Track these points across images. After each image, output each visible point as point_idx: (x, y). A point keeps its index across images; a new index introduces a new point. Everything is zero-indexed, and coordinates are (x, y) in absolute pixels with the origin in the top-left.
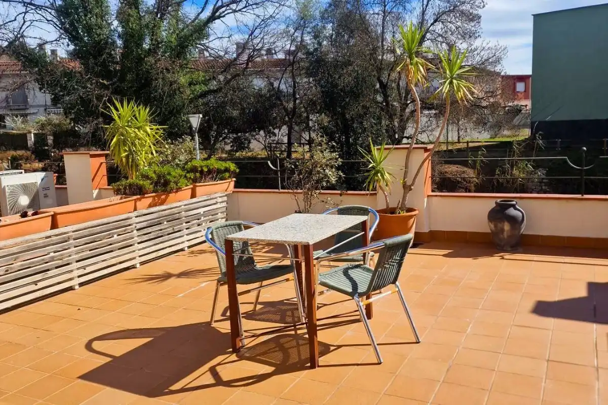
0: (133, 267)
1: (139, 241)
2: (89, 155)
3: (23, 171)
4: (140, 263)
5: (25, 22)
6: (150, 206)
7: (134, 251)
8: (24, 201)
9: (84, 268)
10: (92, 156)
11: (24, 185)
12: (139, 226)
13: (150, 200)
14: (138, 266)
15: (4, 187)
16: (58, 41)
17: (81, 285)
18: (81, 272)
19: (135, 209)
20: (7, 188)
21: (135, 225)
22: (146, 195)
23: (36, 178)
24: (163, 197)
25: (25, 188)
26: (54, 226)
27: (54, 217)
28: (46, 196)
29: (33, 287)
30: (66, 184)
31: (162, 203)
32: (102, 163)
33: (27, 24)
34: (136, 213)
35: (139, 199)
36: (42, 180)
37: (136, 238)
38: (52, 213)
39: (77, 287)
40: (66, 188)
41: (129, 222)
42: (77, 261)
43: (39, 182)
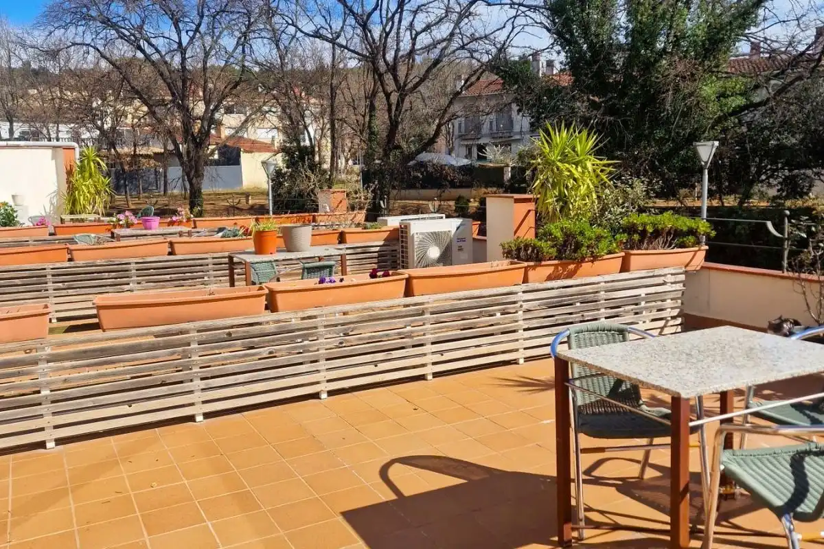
0: (515, 362)
1: (526, 327)
2: (513, 200)
3: (444, 215)
4: (525, 358)
6: (549, 278)
7: (517, 340)
8: (434, 252)
9: (441, 352)
10: (517, 201)
11: (435, 233)
12: (526, 306)
13: (550, 270)
14: (521, 361)
15: (413, 235)
16: (552, 48)
17: (436, 375)
18: (438, 358)
19: (525, 281)
20: (416, 236)
21: (522, 303)
22: (543, 263)
23: (450, 225)
24: (572, 267)
25: (436, 237)
26: (408, 292)
27: (409, 281)
28: (460, 249)
29: (371, 369)
30: (486, 236)
31: (570, 275)
32: (529, 211)
33: (516, 31)
34: (524, 287)
35: (534, 268)
36: (458, 228)
37: (521, 323)
38: (406, 276)
39: (430, 377)
41: (512, 298)
42: (433, 343)
43: (453, 230)
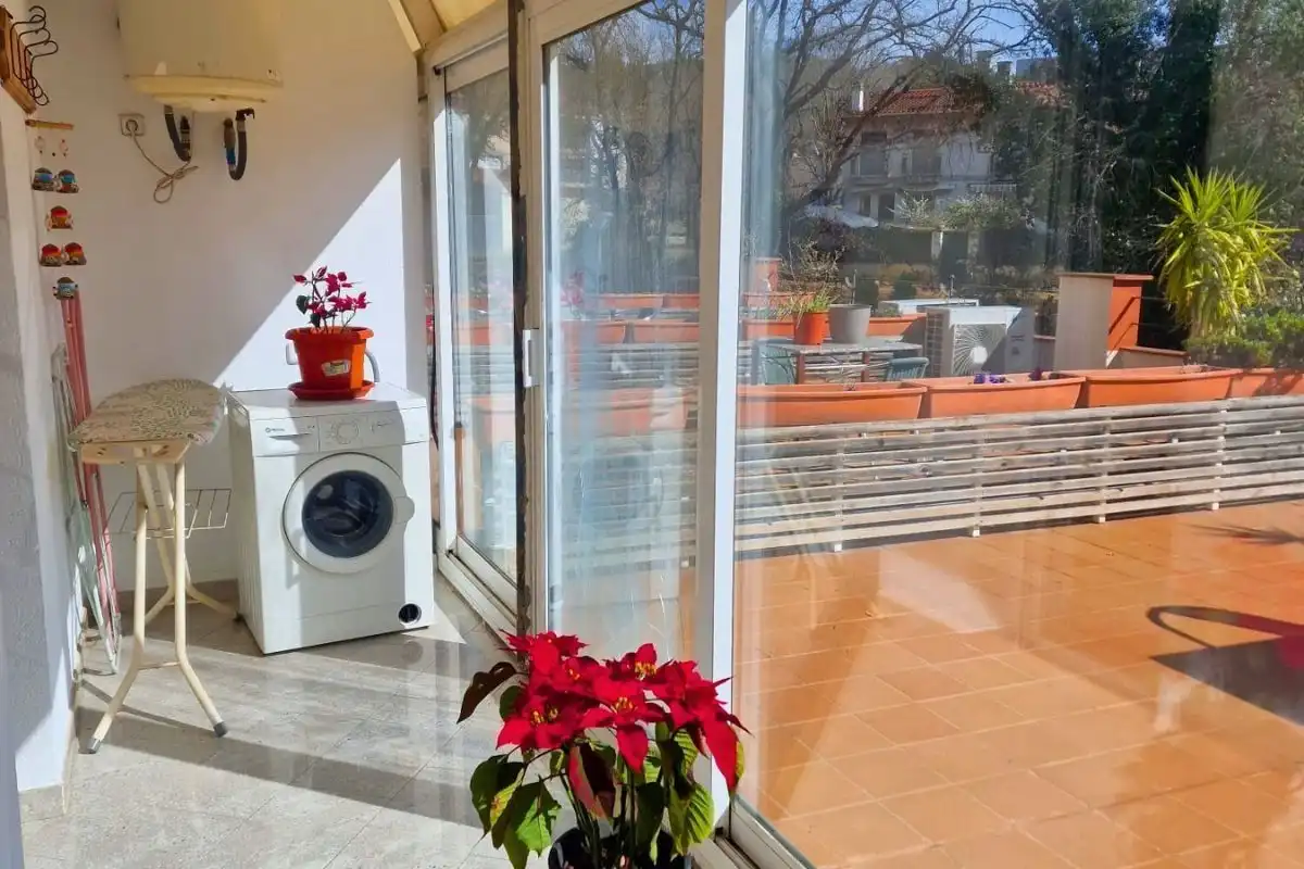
0: (1206, 507)
1: (1226, 459)
2: (1112, 282)
3: (977, 301)
4: (1220, 503)
5: (969, 10)
6: (1258, 393)
7: (1212, 477)
8: (980, 355)
9: (1120, 487)
10: (1118, 283)
11: (984, 326)
12: (1231, 429)
13: (1258, 382)
14: (1216, 506)
15: (953, 326)
16: (1025, 44)
17: (1110, 517)
18: (1114, 494)
19: (1228, 396)
20: (956, 330)
21: (1223, 425)
22: (1255, 370)
23: (1003, 316)
24: (1289, 378)
25: (984, 333)
26: (1082, 402)
27: (1085, 386)
28: (1016, 352)
29: (1035, 502)
30: (1054, 335)
31: (1285, 390)
32: (1133, 299)
34: (1228, 403)
35: (1240, 377)
36: (1015, 320)
37: (1220, 452)
38: (1084, 379)
39: (1102, 520)
40: (1054, 341)
41: (1214, 417)
42: (1110, 474)
43: (1008, 323)
